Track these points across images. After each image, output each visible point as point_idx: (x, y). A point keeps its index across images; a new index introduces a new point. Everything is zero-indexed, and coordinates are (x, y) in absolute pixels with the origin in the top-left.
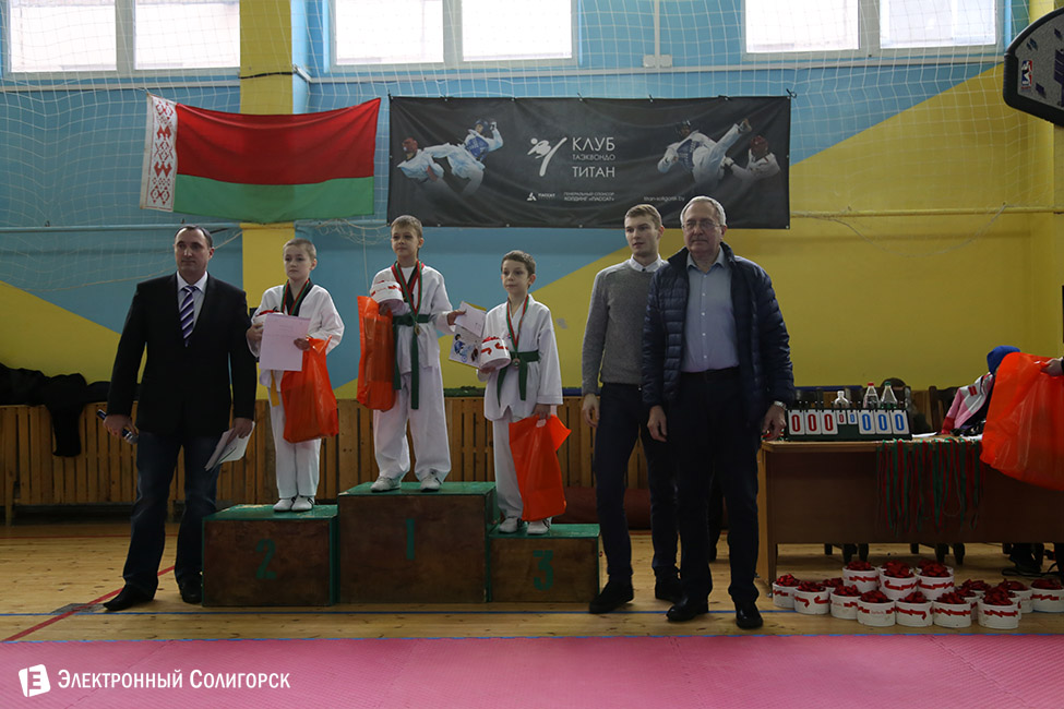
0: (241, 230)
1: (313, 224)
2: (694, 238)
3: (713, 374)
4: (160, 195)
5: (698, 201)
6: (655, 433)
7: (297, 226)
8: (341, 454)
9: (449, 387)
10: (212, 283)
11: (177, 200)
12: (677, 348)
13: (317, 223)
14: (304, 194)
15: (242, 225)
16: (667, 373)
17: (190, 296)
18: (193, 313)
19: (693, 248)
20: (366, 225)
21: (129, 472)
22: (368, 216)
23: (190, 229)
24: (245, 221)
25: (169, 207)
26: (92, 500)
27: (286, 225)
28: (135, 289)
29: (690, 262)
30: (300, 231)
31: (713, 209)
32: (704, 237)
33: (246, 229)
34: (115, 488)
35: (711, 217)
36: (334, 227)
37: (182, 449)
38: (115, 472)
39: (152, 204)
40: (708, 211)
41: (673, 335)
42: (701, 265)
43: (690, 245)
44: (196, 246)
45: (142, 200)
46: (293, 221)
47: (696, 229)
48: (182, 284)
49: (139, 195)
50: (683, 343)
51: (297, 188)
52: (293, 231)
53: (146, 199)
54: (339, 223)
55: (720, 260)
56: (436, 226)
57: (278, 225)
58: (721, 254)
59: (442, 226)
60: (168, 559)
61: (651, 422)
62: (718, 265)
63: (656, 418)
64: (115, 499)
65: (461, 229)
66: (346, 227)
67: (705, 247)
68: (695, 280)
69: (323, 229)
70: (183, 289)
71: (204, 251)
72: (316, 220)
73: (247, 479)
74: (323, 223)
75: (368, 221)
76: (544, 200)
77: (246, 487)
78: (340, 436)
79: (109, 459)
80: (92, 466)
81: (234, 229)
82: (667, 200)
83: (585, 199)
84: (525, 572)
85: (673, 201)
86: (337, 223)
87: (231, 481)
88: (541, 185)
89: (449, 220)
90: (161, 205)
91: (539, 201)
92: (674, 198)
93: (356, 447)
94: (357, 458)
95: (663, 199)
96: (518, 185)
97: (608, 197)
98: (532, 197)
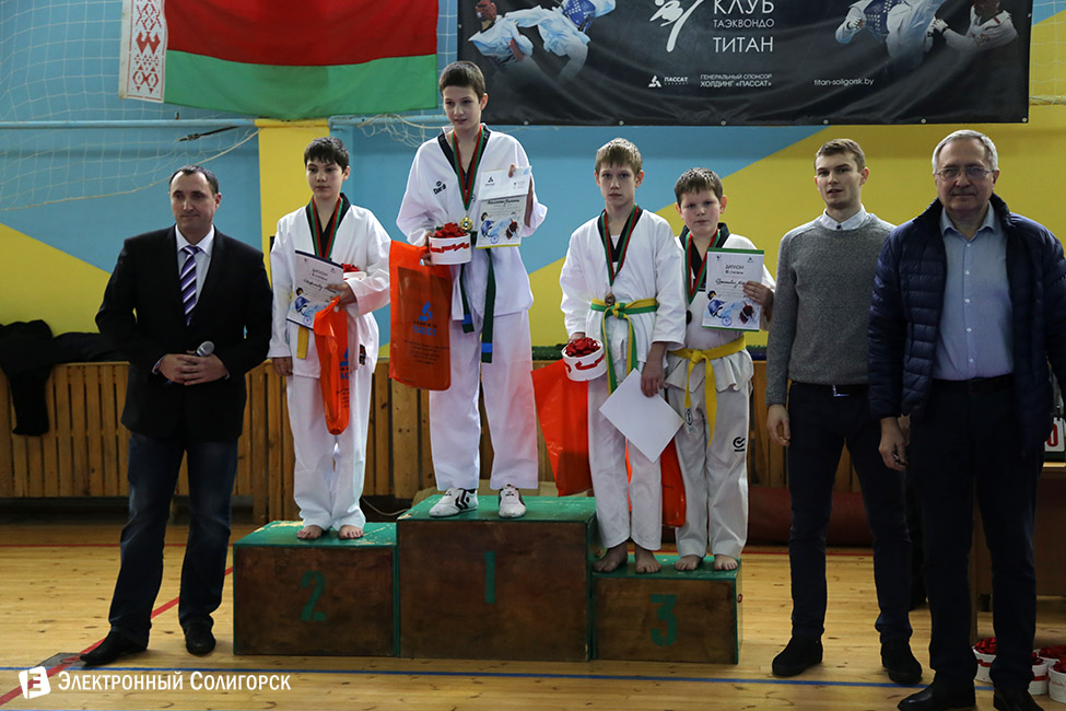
0: (255, 129)
1: (355, 120)
2: (956, 191)
3: (981, 384)
4: (146, 79)
5: (961, 138)
6: (889, 461)
7: (332, 124)
8: (396, 435)
9: (539, 345)
10: (220, 241)
11: (168, 87)
12: (927, 345)
13: (360, 120)
14: (343, 80)
15: (258, 122)
16: (909, 377)
17: (192, 259)
18: (195, 282)
19: (954, 205)
20: (427, 123)
21: (114, 457)
22: (428, 111)
23: (188, 172)
24: (261, 117)
25: (157, 96)
26: (65, 492)
27: (318, 122)
28: (123, 246)
29: (946, 224)
30: (336, 130)
31: (982, 148)
32: (971, 190)
33: (263, 127)
34: (95, 478)
35: (981, 162)
36: (383, 125)
37: (185, 453)
38: (95, 458)
39: (135, 92)
40: (976, 152)
41: (921, 327)
42: (962, 228)
43: (949, 201)
44: (198, 195)
45: (122, 86)
46: (328, 117)
47: (959, 180)
48: (182, 243)
49: (117, 80)
50: (937, 339)
51: (333, 71)
52: (328, 130)
53: (127, 87)
54: (390, 119)
55: (990, 221)
56: (523, 124)
57: (308, 122)
58: (991, 213)
59: (530, 124)
60: (170, 588)
61: (885, 446)
62: (988, 229)
63: (890, 440)
64: (96, 492)
65: (556, 128)
66: (399, 126)
67: (972, 204)
68: (955, 250)
69: (368, 128)
70: (183, 249)
71: (208, 201)
72: (358, 115)
73: (270, 469)
74: (368, 120)
75: (428, 118)
76: (672, 85)
77: (270, 479)
78: (395, 412)
79: (87, 438)
80: (64, 449)
81: (247, 127)
82: (847, 83)
83: (730, 84)
84: (640, 621)
85: (855, 85)
86: (386, 119)
87: (248, 470)
88: (667, 65)
89: (541, 116)
90: (147, 93)
91: (666, 88)
92: (859, 81)
93: (416, 426)
94: (416, 443)
95: (842, 82)
96: (635, 65)
97: (763, 80)
98: (655, 83)
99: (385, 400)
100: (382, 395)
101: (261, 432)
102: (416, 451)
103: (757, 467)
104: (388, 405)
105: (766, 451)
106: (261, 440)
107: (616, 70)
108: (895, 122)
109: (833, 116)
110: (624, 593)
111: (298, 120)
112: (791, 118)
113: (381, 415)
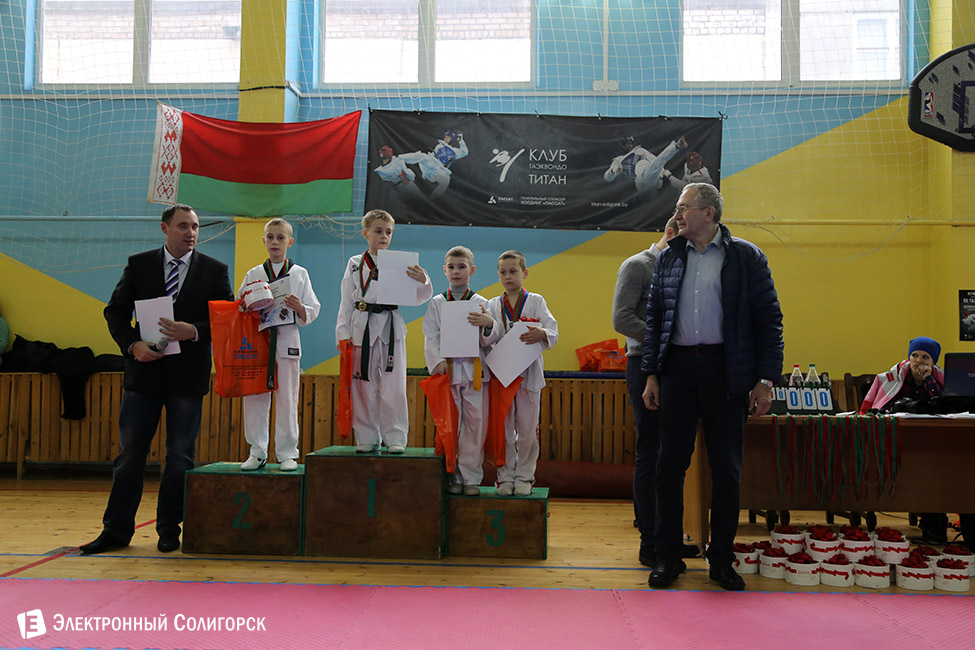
0: (234, 223)
1: (299, 219)
3: (704, 348)
4: (165, 191)
8: (316, 423)
10: (196, 256)
11: (180, 195)
12: (671, 323)
13: (302, 219)
14: (291, 193)
15: (236, 219)
17: (176, 269)
18: (177, 284)
20: (345, 222)
22: (347, 213)
24: (239, 216)
26: (94, 458)
33: (239, 222)
36: (317, 222)
39: (158, 199)
45: (150, 195)
48: (169, 257)
49: (147, 191)
50: (676, 318)
51: (286, 187)
53: (153, 194)
54: (322, 219)
56: (407, 223)
59: (412, 223)
61: (646, 392)
62: (713, 245)
63: (649, 388)
65: (429, 227)
66: (327, 222)
69: (307, 224)
70: (170, 262)
72: (300, 215)
74: (307, 219)
75: (347, 218)
76: (503, 203)
77: (231, 451)
78: (316, 408)
79: (110, 422)
80: (95, 429)
81: (228, 222)
82: (611, 205)
83: (539, 203)
84: (479, 529)
85: (617, 207)
86: (319, 219)
87: (217, 445)
88: (500, 190)
89: (419, 218)
90: (166, 200)
91: (499, 204)
92: (619, 204)
93: (330, 418)
94: (330, 428)
95: (608, 204)
96: (480, 190)
97: (560, 202)
98: (492, 200)
99: (310, 400)
100: (308, 397)
101: (227, 420)
102: (329, 434)
103: (554, 448)
104: (312, 404)
105: (559, 438)
106: (226, 425)
107: (468, 192)
108: (641, 230)
109: (602, 225)
110: (468, 509)
111: (261, 217)
112: (577, 226)
113: (308, 410)
